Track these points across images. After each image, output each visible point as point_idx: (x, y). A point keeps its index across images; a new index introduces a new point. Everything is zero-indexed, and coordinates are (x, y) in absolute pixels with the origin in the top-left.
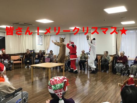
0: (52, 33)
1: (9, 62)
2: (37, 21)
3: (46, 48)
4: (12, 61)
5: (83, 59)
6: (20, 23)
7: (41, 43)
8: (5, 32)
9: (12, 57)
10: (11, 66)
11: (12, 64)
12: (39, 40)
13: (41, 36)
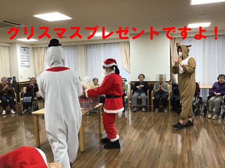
7: (26, 64)
12: (23, 57)
13: (26, 49)
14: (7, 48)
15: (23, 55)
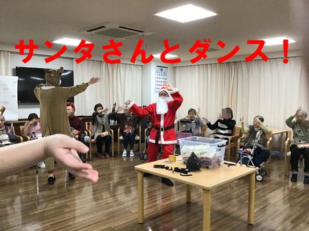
0: (210, 59)
2: (158, 14)
4: (87, 138)
6: (108, 27)
8: (72, 59)
12: (159, 80)
13: (164, 69)
14: (140, 68)
15: (159, 77)
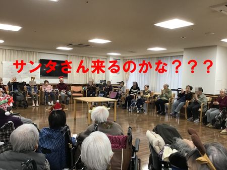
1: (66, 94)
3: (125, 78)
4: (70, 93)
5: (164, 98)
9: (73, 88)
10: (68, 99)
11: (70, 96)
